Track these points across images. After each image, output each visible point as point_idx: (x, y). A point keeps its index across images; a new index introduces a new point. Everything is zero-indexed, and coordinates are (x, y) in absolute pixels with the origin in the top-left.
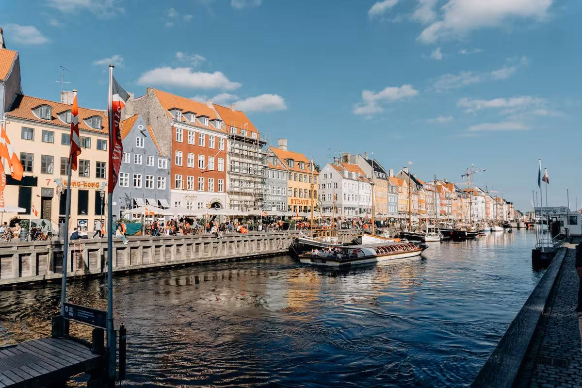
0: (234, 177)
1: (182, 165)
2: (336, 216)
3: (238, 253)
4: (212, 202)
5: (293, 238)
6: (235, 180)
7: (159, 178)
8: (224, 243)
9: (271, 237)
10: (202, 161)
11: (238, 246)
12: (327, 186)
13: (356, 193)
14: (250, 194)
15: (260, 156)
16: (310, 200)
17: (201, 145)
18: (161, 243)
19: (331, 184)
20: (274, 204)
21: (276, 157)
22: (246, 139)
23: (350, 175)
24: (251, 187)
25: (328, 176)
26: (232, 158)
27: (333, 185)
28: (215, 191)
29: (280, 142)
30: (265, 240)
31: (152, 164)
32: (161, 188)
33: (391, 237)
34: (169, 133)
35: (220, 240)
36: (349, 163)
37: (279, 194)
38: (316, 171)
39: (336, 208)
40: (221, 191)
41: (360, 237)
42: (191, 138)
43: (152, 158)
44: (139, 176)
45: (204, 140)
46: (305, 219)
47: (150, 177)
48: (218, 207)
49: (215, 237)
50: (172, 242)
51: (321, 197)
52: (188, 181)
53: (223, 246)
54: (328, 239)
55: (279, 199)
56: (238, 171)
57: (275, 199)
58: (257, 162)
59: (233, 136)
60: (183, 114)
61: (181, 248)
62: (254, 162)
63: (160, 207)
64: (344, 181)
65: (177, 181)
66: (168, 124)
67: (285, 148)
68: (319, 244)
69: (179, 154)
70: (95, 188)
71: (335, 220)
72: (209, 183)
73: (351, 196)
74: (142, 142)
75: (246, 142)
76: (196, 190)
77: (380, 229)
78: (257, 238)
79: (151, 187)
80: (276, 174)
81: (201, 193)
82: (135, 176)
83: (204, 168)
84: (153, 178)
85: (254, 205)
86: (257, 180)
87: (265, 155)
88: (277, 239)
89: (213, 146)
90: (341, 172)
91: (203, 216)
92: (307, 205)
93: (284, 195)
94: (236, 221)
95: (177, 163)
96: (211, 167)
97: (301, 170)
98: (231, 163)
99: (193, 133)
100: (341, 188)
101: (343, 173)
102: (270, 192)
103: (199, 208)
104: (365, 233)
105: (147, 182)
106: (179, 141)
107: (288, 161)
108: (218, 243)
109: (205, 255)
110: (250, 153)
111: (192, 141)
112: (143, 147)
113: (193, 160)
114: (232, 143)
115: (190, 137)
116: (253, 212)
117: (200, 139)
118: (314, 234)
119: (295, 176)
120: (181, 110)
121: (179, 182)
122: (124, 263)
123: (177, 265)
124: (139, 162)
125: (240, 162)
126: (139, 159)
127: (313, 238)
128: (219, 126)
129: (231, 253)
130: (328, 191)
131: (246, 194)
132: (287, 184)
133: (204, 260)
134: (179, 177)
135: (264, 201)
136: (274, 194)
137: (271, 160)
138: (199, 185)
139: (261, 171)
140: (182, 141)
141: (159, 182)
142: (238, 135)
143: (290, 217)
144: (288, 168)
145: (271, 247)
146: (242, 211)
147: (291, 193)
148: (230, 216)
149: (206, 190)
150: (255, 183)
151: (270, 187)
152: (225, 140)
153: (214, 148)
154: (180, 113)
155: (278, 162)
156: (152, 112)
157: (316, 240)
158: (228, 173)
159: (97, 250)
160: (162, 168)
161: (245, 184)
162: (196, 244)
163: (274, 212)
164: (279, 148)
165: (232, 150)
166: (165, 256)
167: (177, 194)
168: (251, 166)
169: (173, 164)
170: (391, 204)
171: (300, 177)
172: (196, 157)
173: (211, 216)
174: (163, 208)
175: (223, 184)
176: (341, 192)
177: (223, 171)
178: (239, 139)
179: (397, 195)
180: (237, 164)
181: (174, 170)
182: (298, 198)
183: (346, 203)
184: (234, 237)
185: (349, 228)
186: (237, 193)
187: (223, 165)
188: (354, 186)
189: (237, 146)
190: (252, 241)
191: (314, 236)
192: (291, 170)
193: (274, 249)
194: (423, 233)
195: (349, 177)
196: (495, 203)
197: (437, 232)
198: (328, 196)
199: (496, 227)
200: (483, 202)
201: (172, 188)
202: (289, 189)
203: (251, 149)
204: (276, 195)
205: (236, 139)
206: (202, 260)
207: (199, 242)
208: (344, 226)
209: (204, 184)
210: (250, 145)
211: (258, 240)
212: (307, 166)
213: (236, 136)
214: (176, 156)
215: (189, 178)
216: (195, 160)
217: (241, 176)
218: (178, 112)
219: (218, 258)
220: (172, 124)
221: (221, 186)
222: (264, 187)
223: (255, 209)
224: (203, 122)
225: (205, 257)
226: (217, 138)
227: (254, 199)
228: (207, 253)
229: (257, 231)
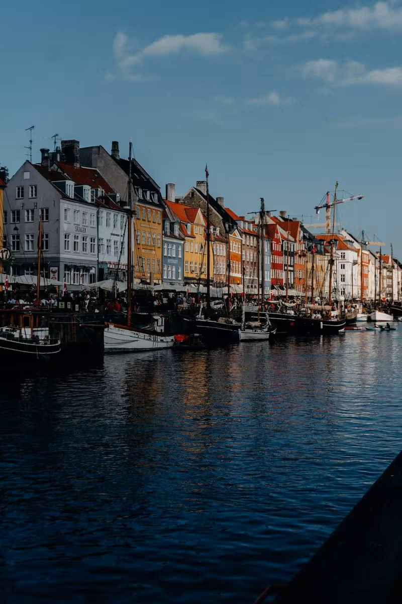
12: (24, 215)
13: (91, 233)
19: (33, 211)
23: (79, 192)
25: (29, 192)
27: (38, 213)
33: (167, 331)
36: (77, 165)
39: (44, 266)
51: (11, 240)
54: (27, 333)
64: (64, 204)
73: (80, 241)
90: (58, 184)
100: (58, 220)
101: (61, 188)
104: (111, 320)
130: (29, 227)
170: (169, 260)
176: (58, 231)
179: (183, 242)
183: (67, 255)
188: (87, 217)
194: (234, 323)
195: (75, 195)
196: (378, 265)
197: (263, 321)
198: (26, 238)
199: (377, 312)
200: (355, 263)
208: (62, 305)
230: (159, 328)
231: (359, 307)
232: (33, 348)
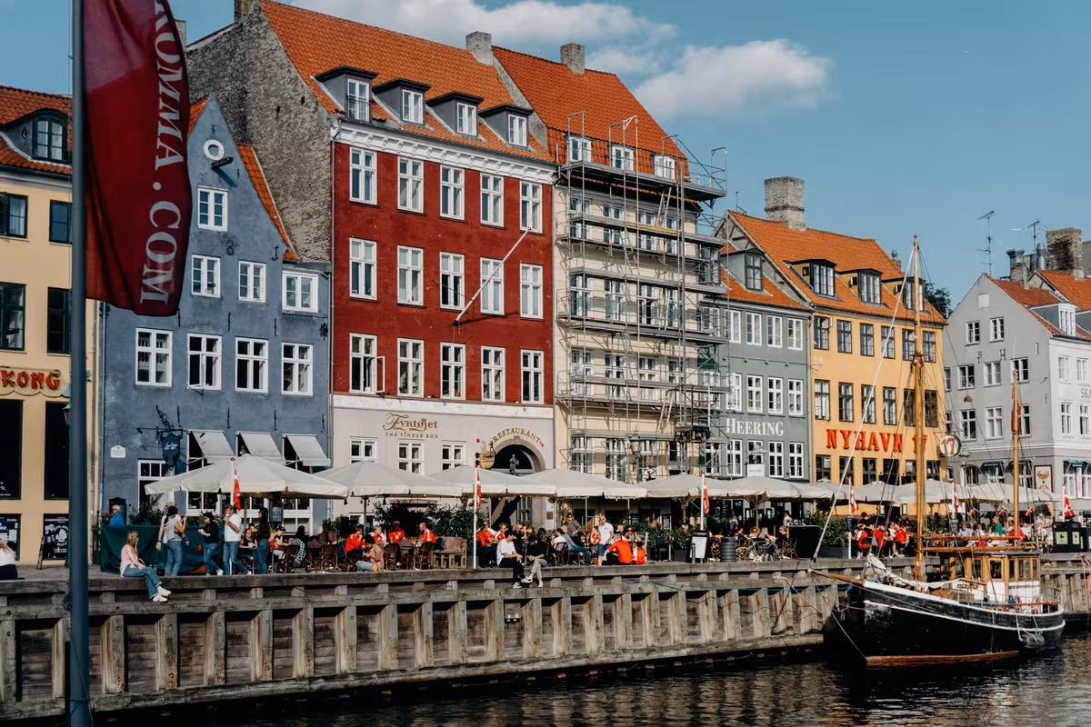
0: (586, 341)
1: (374, 296)
2: (1027, 498)
3: (609, 643)
4: (498, 446)
5: (841, 588)
6: (589, 354)
7: (288, 351)
9: (743, 583)
10: (456, 280)
11: (608, 618)
12: (982, 373)
14: (650, 411)
15: (690, 251)
16: (908, 433)
17: (450, 215)
18: (296, 598)
19: (998, 364)
20: (755, 453)
21: (757, 253)
22: (631, 180)
23: (1084, 320)
24: (656, 379)
25: (988, 331)
26: (576, 263)
27: (1009, 369)
28: (512, 399)
29: (775, 194)
30: (721, 593)
31: (256, 294)
32: (294, 391)
34: (324, 171)
35: (532, 593)
36: (1079, 274)
37: (775, 411)
38: (930, 307)
39: (1026, 465)
40: (532, 401)
42: (410, 185)
43: (257, 270)
44: (211, 344)
45: (462, 194)
46: (893, 514)
47: (251, 348)
48: (525, 464)
49: (513, 581)
50: (340, 595)
51: (959, 420)
52: (400, 359)
53: (546, 617)
54: (997, 591)
55: (775, 429)
56: (602, 316)
57: (757, 429)
58: (677, 277)
59: (577, 171)
60: (375, 90)
61: (375, 624)
62: (666, 277)
63: (292, 466)
64: (1058, 348)
66: (318, 133)
67: (795, 219)
68: (955, 608)
69: (363, 253)
70: (46, 390)
71: (1026, 518)
72: (484, 366)
74: (218, 210)
75: (631, 195)
76: (432, 394)
78: (687, 585)
79: (256, 385)
80: (757, 323)
81: (452, 408)
82: (195, 344)
83: (462, 307)
84: (265, 350)
85: (673, 457)
86: (679, 350)
87: (714, 247)
88: (772, 592)
89: (495, 217)
90: (1045, 313)
91: (465, 497)
92: (896, 456)
93: (795, 413)
95: (356, 287)
96: (493, 301)
97: (869, 308)
98: (574, 283)
99: (415, 167)
100: (1046, 380)
101: (1050, 319)
102: (735, 400)
103: (446, 467)
105: (243, 364)
106: (362, 199)
107: (809, 272)
108: (524, 602)
109: (472, 654)
110: (649, 243)
111: (412, 200)
112: (224, 228)
113: (421, 277)
114: (574, 202)
115: (404, 181)
116: (666, 486)
117: (446, 189)
118: (930, 569)
119: (843, 332)
120: (370, 76)
121: (367, 367)
122: (152, 678)
123: (360, 689)
124: (211, 286)
125: (608, 280)
126: (210, 276)
127: (926, 585)
128: (519, 132)
129: (579, 645)
130: (991, 397)
131: (631, 410)
132: (807, 366)
133: (470, 672)
134: (365, 346)
135: (712, 439)
136: (754, 410)
137: (736, 268)
138: (446, 376)
139: (699, 315)
140: (373, 201)
141: (288, 367)
142: (598, 167)
143: (824, 504)
144: (809, 298)
145: (746, 624)
146: (623, 478)
147: (829, 406)
148: (570, 500)
149: (474, 395)
150: (672, 363)
151: (736, 383)
152: (547, 190)
153: (501, 223)
154: (362, 88)
155: (770, 275)
156: (256, 89)
158: (560, 324)
159: (50, 623)
160: (298, 308)
161: (631, 371)
162: (437, 607)
163: (755, 482)
164: (770, 216)
165: (573, 230)
166: (311, 652)
167: (356, 412)
168: (656, 293)
169: (339, 291)
171: (866, 336)
172: (431, 264)
173: (495, 499)
174: (306, 469)
175: (541, 368)
176: (1047, 398)
177: (540, 316)
178: (600, 183)
181: (347, 316)
182: (858, 426)
183: (1067, 444)
184: (588, 582)
186: (599, 408)
187: (540, 291)
189: (595, 212)
190: (664, 597)
191: (933, 577)
192: (822, 308)
193: (760, 632)
195: (1078, 330)
198: (987, 414)
201: (340, 387)
202: (817, 388)
203: (655, 224)
204: (761, 411)
205: (590, 186)
206: (461, 672)
207: (448, 598)
208: (1062, 539)
209: (463, 373)
210: (648, 207)
211: (692, 595)
212: (889, 287)
213: (591, 173)
214: (352, 259)
215: (404, 346)
216: (425, 276)
217: (613, 334)
218: (358, 83)
219: (526, 668)
220: (333, 132)
221: (532, 377)
222: (711, 380)
223: (673, 473)
224: (455, 122)
225: (472, 660)
226: (511, 183)
227: (669, 430)
228: (482, 643)
229: (689, 560)
232: (1011, 620)
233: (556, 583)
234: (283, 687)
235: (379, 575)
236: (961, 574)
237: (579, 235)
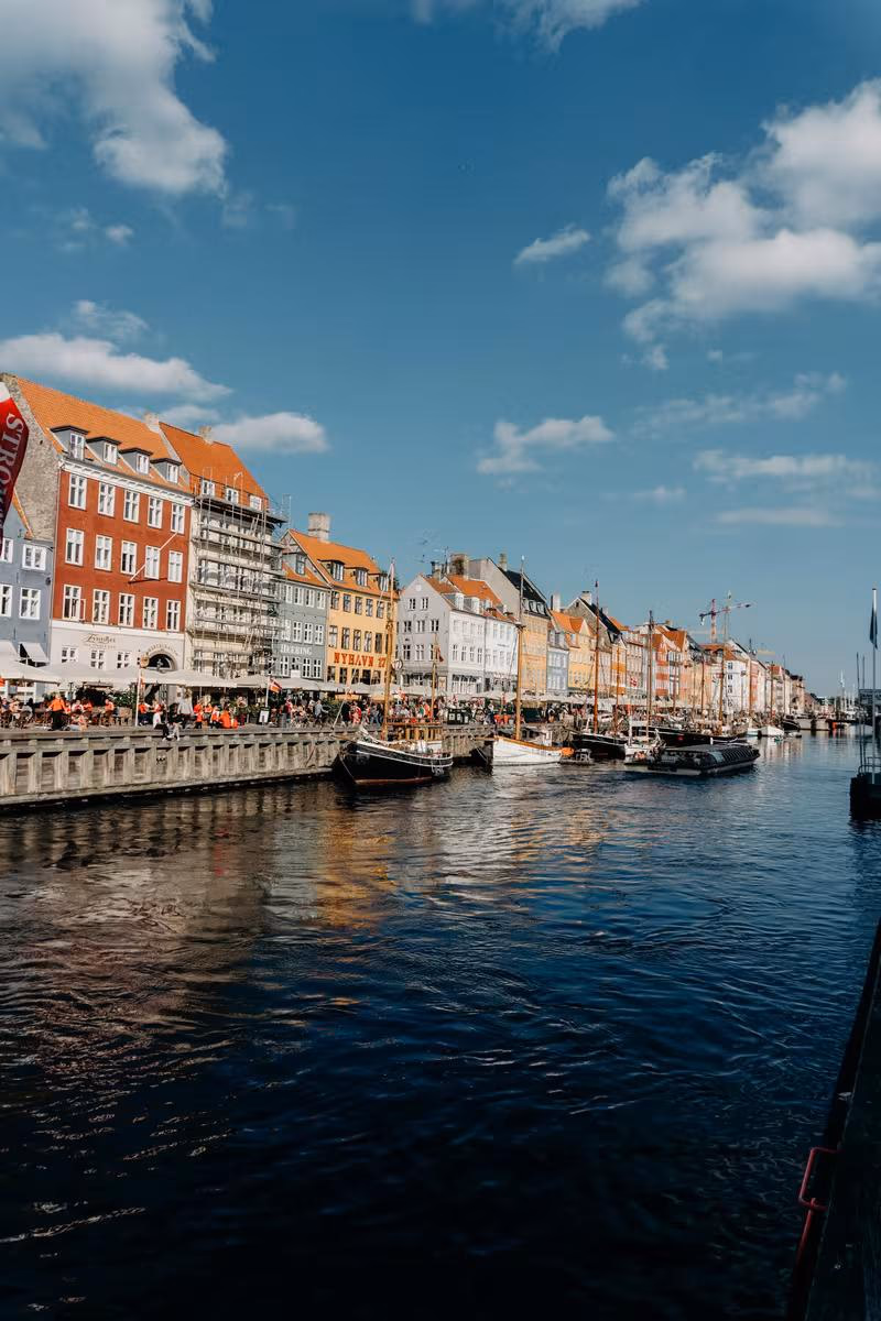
0: (205, 597)
1: (80, 563)
2: (434, 693)
3: (215, 772)
4: (151, 654)
5: (342, 742)
6: (208, 604)
7: (25, 593)
8: (182, 749)
9: (290, 739)
10: (131, 556)
11: (215, 758)
12: (415, 625)
13: (479, 644)
14: (240, 639)
15: (267, 551)
16: (376, 656)
17: (130, 519)
18: (32, 746)
19: (423, 622)
20: (296, 664)
21: (303, 554)
22: (237, 509)
23: (468, 603)
24: (243, 621)
25: (419, 604)
26: (203, 553)
27: (429, 625)
28: (160, 628)
29: (313, 522)
30: (278, 744)
32: (27, 616)
33: (555, 744)
34: (54, 486)
35: (173, 744)
36: (466, 577)
37: (307, 641)
39: (434, 675)
40: (172, 629)
41: (491, 743)
42: (106, 501)
43: (9, 543)
45: (137, 508)
48: (166, 665)
49: (162, 737)
50: (59, 745)
51: (401, 651)
52: (95, 601)
53: (181, 757)
54: (422, 746)
55: (307, 651)
56: (216, 584)
57: (298, 651)
58: (259, 565)
59: (206, 501)
60: (88, 441)
61: (80, 762)
62: (252, 564)
63: (24, 662)
64: (454, 616)
65: (68, 601)
66: (51, 463)
67: (324, 537)
68: (402, 755)
69: (75, 537)
72: (145, 608)
73: (468, 651)
75: (237, 517)
76: (113, 623)
77: (533, 727)
78: (259, 740)
79: (3, 612)
80: (301, 592)
81: (124, 631)
83: (134, 573)
84: (10, 591)
85: (251, 664)
86: (258, 605)
87: (280, 549)
88: (305, 744)
89: (157, 522)
90: (448, 597)
91: (132, 685)
92: (370, 668)
93: (318, 643)
94: (207, 699)
95: (69, 556)
96: (152, 571)
97: (358, 588)
98: (200, 564)
99: (110, 489)
100: (448, 631)
101: (451, 599)
102: (287, 634)
103: (119, 665)
104: (500, 734)
106: (76, 505)
107: (331, 567)
108: (168, 749)
109: (136, 778)
110: (245, 544)
111: (107, 508)
113: (110, 554)
114: (203, 518)
115: (102, 497)
116: (245, 680)
117: (128, 503)
118: (389, 734)
119: (346, 602)
120: (85, 432)
121: (74, 604)
123: (69, 799)
125: (220, 563)
127: (388, 743)
128: (174, 475)
129: (198, 773)
130: (420, 638)
131: (231, 637)
132: (327, 618)
133: (135, 789)
134: (74, 593)
135: (273, 656)
136: (297, 640)
137: (291, 561)
138: (122, 612)
139: (268, 586)
140: (83, 507)
141: (24, 603)
142: (220, 500)
143: (332, 694)
144: (330, 582)
145: (290, 762)
146: (222, 675)
147: (336, 640)
148: (192, 688)
149: (138, 624)
150: (254, 612)
151: (287, 625)
152: (188, 510)
153: (159, 526)
154: (80, 439)
155: (309, 567)
157: (395, 747)
158: (192, 587)
160: (33, 567)
161: (229, 615)
162: (117, 751)
163: (295, 681)
164: (310, 533)
165: (202, 533)
167: (66, 631)
168: (246, 573)
169: (60, 558)
170: (554, 670)
171: (358, 603)
172: (117, 548)
173: (147, 685)
174: (31, 663)
175: (178, 611)
176: (447, 642)
177: (180, 581)
178: (219, 508)
179: (567, 653)
180: (213, 568)
181: (63, 574)
182: (351, 651)
183: (455, 665)
184: (205, 738)
185: (463, 723)
186: (211, 635)
187: (180, 567)
188: (476, 628)
189: (215, 524)
190: (247, 746)
191: (391, 738)
192: (335, 587)
193: (298, 766)
194: (622, 736)
195: (465, 607)
196: (768, 675)
197: (652, 735)
198: (416, 648)
199: (769, 727)
200: (743, 674)
201: (56, 616)
202: (331, 630)
203: (248, 534)
204: (300, 641)
205: (213, 509)
206: (129, 789)
207: (124, 747)
208: (452, 717)
209: (132, 611)
210: (246, 524)
211: (262, 746)
212: (372, 578)
213: (213, 502)
214: (68, 540)
215: (97, 594)
216: (113, 553)
217: (221, 594)
218: (77, 437)
219: (168, 786)
220: (60, 464)
221: (173, 615)
222: (274, 623)
223: (251, 673)
224: (136, 465)
225: (137, 782)
226: (167, 504)
227: (249, 650)
228: (142, 772)
229: (258, 723)
230: (547, 743)
231: (750, 721)
232: (429, 761)
233: (186, 738)
234: (21, 799)
235: (83, 733)
236: (404, 736)
237: (205, 537)
